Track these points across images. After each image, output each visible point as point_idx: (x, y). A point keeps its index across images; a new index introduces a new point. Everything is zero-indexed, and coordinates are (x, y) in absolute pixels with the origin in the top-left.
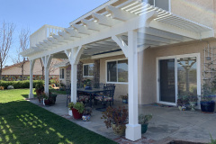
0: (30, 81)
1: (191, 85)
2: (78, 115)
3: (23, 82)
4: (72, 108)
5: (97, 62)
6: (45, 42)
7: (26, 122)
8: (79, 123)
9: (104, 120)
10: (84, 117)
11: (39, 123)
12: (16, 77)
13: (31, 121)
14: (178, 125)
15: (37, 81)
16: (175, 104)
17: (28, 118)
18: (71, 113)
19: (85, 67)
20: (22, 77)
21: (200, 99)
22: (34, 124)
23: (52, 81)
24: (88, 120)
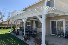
0: (11, 26)
1: (62, 28)
2: (26, 39)
3: (9, 26)
4: (24, 37)
5: (32, 21)
6: (16, 16)
7: (10, 41)
8: (26, 42)
9: (34, 42)
10: (28, 40)
11: (14, 42)
12: (7, 25)
13: (12, 41)
14: (58, 43)
15: (13, 26)
16: (57, 35)
17: (10, 40)
18: (24, 38)
19: (28, 22)
20: (8, 25)
21: (64, 34)
22: (12, 42)
23: (18, 26)
24: (29, 41)
